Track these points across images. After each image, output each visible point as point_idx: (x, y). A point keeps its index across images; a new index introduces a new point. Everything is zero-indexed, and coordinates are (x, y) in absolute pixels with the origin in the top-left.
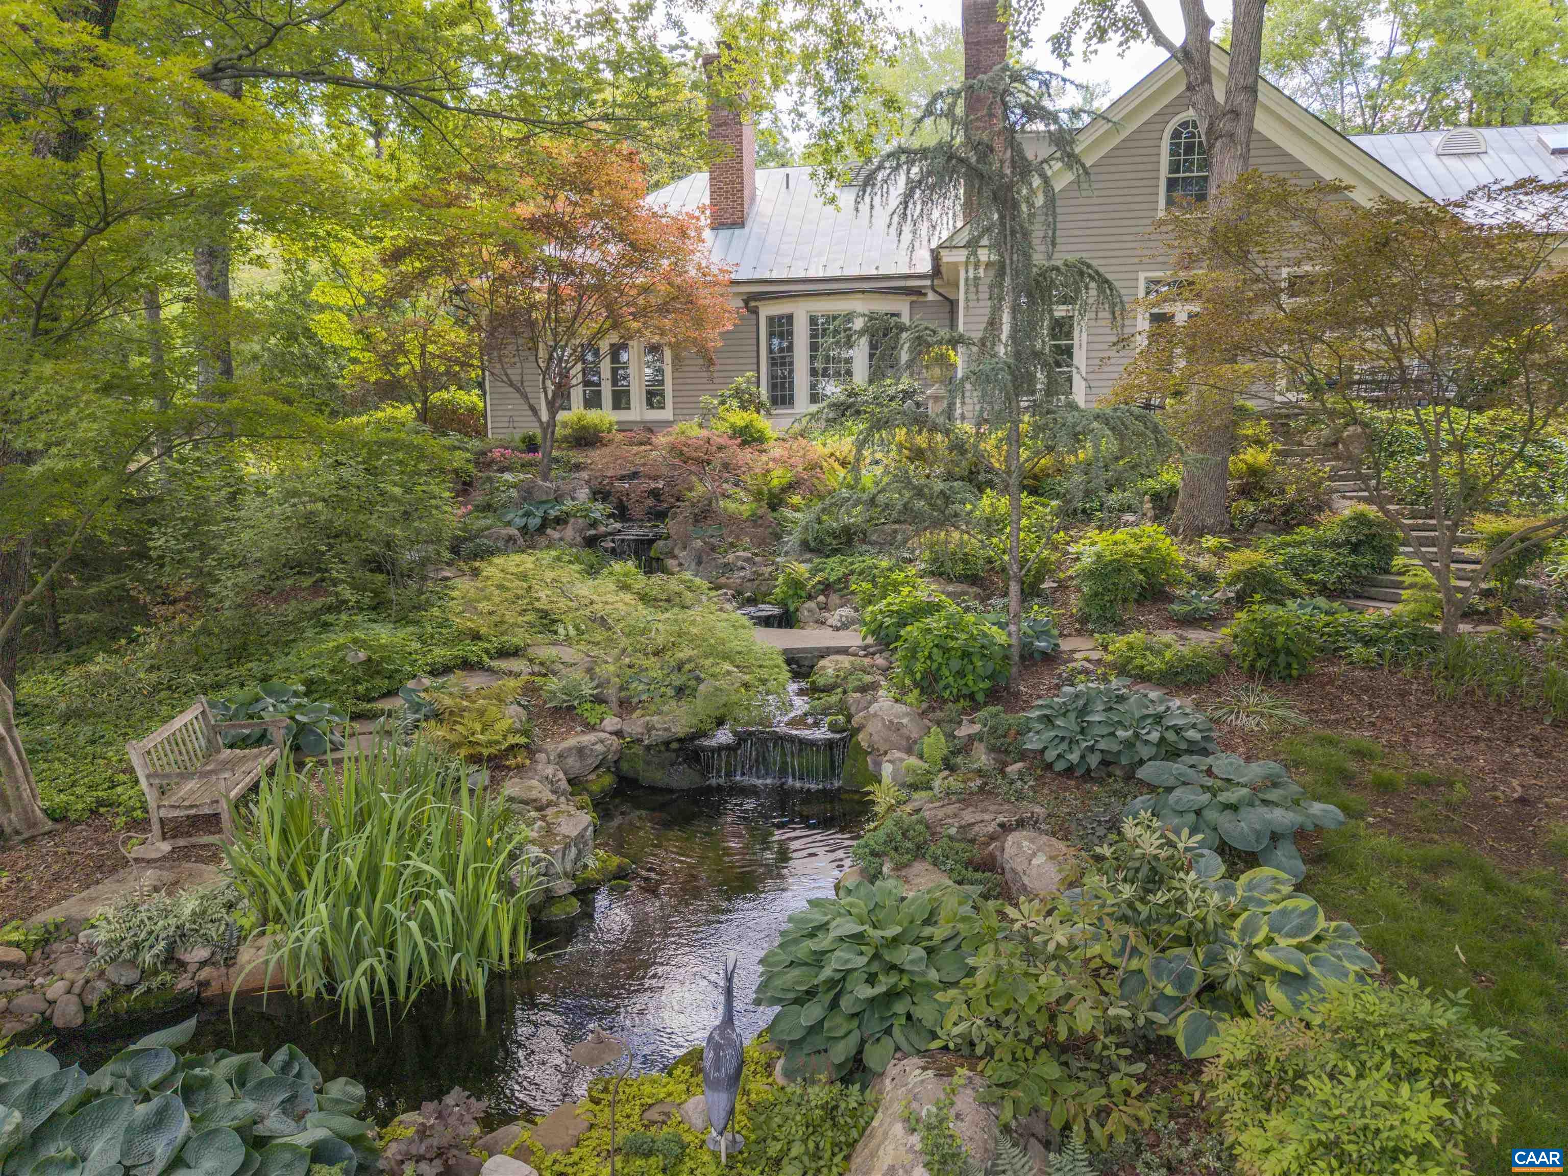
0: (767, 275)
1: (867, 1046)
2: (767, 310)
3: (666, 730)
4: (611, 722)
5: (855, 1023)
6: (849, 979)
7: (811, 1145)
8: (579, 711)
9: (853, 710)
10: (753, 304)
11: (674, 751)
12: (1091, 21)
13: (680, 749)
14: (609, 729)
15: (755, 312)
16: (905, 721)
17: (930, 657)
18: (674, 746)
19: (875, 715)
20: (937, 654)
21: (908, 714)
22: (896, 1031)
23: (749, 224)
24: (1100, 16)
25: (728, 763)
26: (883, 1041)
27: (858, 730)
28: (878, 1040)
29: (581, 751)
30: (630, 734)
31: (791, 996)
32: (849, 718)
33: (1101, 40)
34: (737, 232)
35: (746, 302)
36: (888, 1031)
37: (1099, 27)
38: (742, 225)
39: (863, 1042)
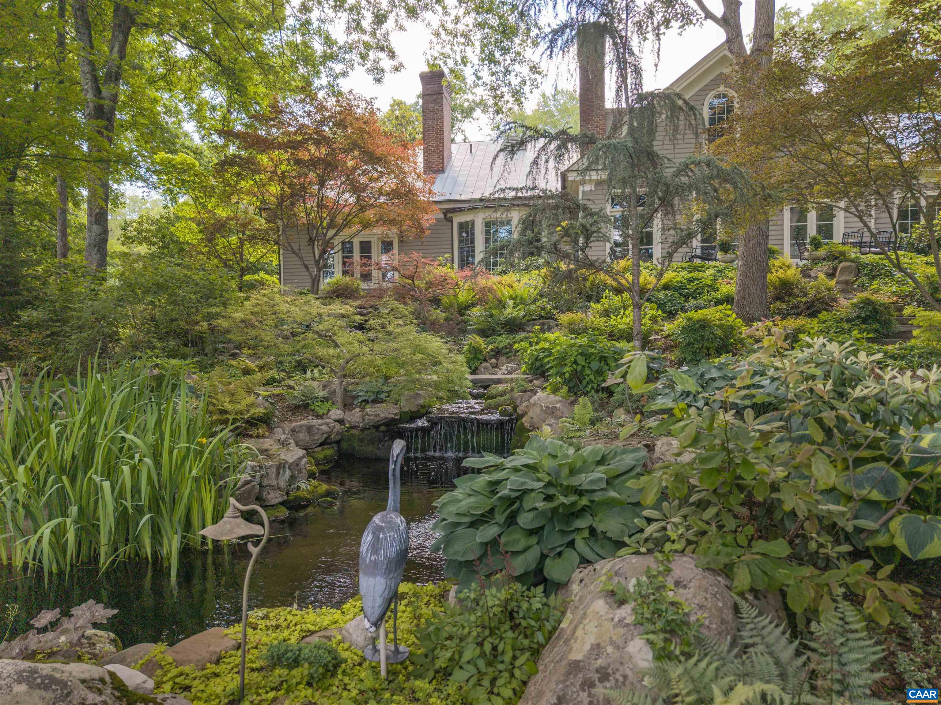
0: (458, 197)
1: (548, 561)
2: (458, 219)
3: (376, 416)
4: (336, 413)
5: (534, 540)
6: (526, 498)
7: (487, 647)
8: (312, 407)
9: (518, 403)
10: (449, 215)
11: (383, 432)
12: (661, 14)
13: (387, 431)
14: (332, 417)
15: (451, 220)
16: (558, 405)
17: (575, 362)
18: (383, 428)
19: (535, 404)
20: (581, 360)
21: (560, 401)
22: (580, 544)
23: (447, 172)
24: (666, 11)
25: (423, 443)
26: (565, 555)
27: (522, 416)
28: (560, 554)
29: (309, 429)
30: (349, 422)
31: (467, 520)
32: (515, 408)
33: (667, 27)
34: (441, 175)
35: (445, 214)
36: (571, 544)
37: (665, 19)
38: (443, 172)
39: (543, 557)
